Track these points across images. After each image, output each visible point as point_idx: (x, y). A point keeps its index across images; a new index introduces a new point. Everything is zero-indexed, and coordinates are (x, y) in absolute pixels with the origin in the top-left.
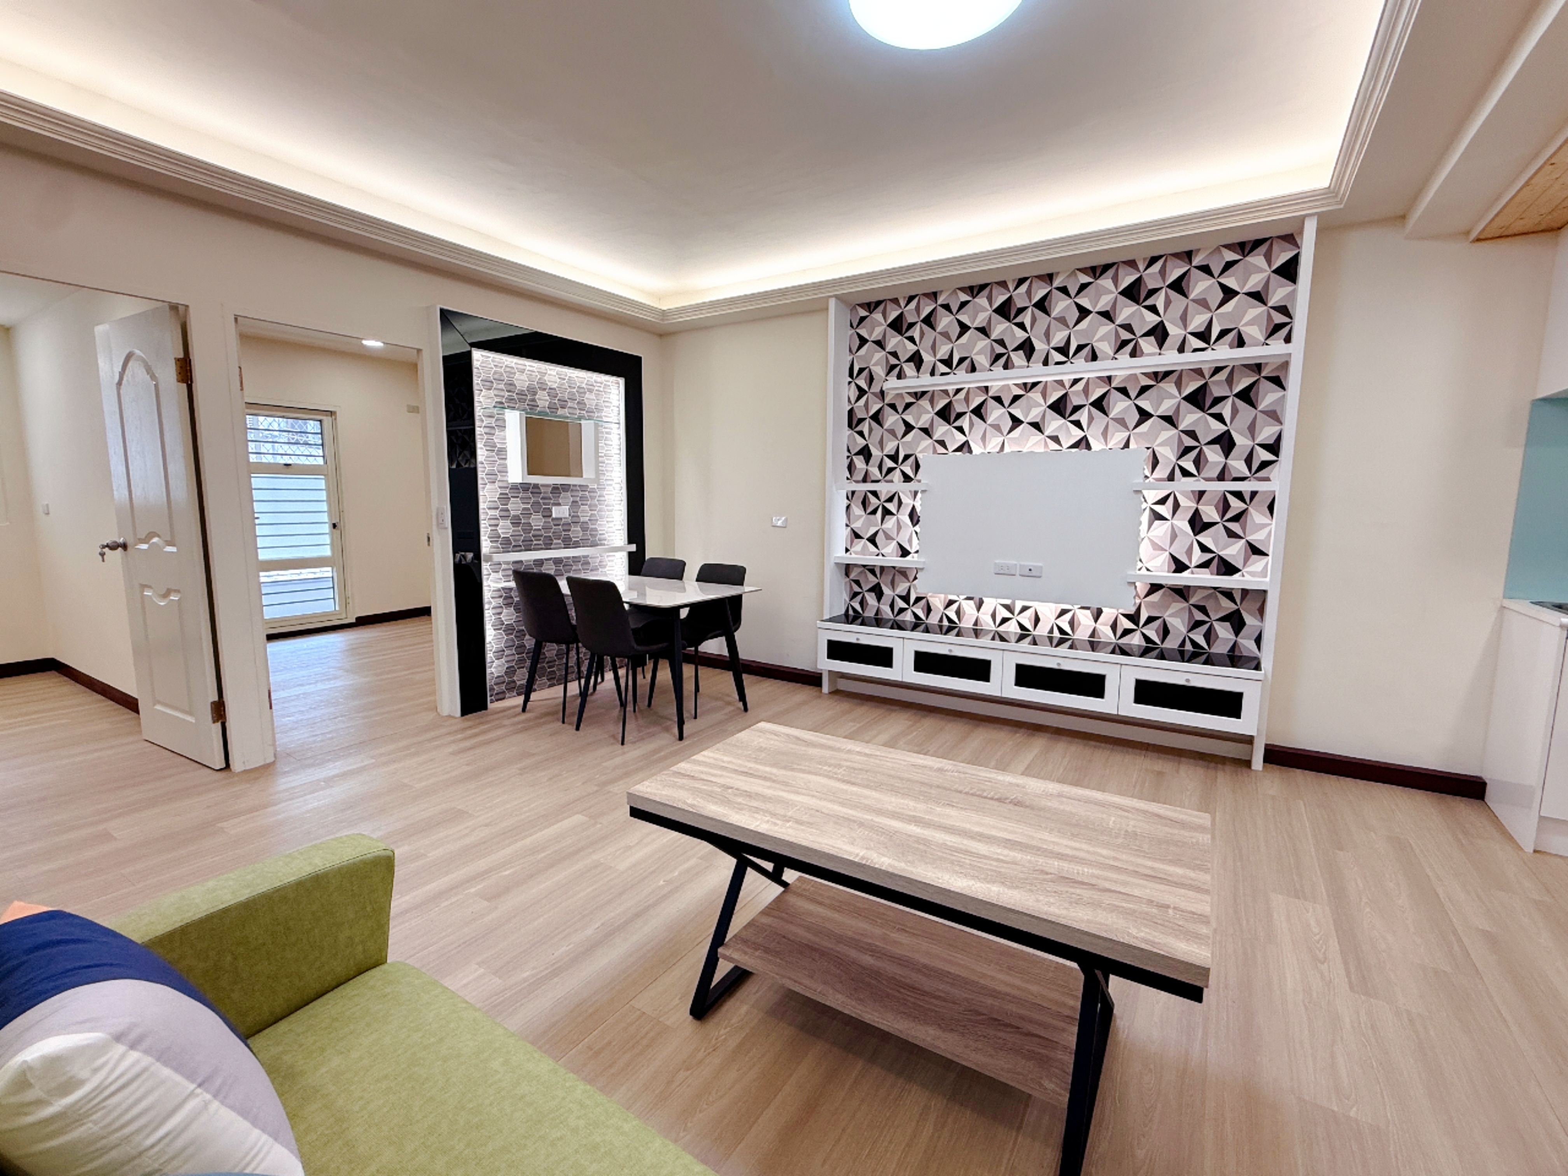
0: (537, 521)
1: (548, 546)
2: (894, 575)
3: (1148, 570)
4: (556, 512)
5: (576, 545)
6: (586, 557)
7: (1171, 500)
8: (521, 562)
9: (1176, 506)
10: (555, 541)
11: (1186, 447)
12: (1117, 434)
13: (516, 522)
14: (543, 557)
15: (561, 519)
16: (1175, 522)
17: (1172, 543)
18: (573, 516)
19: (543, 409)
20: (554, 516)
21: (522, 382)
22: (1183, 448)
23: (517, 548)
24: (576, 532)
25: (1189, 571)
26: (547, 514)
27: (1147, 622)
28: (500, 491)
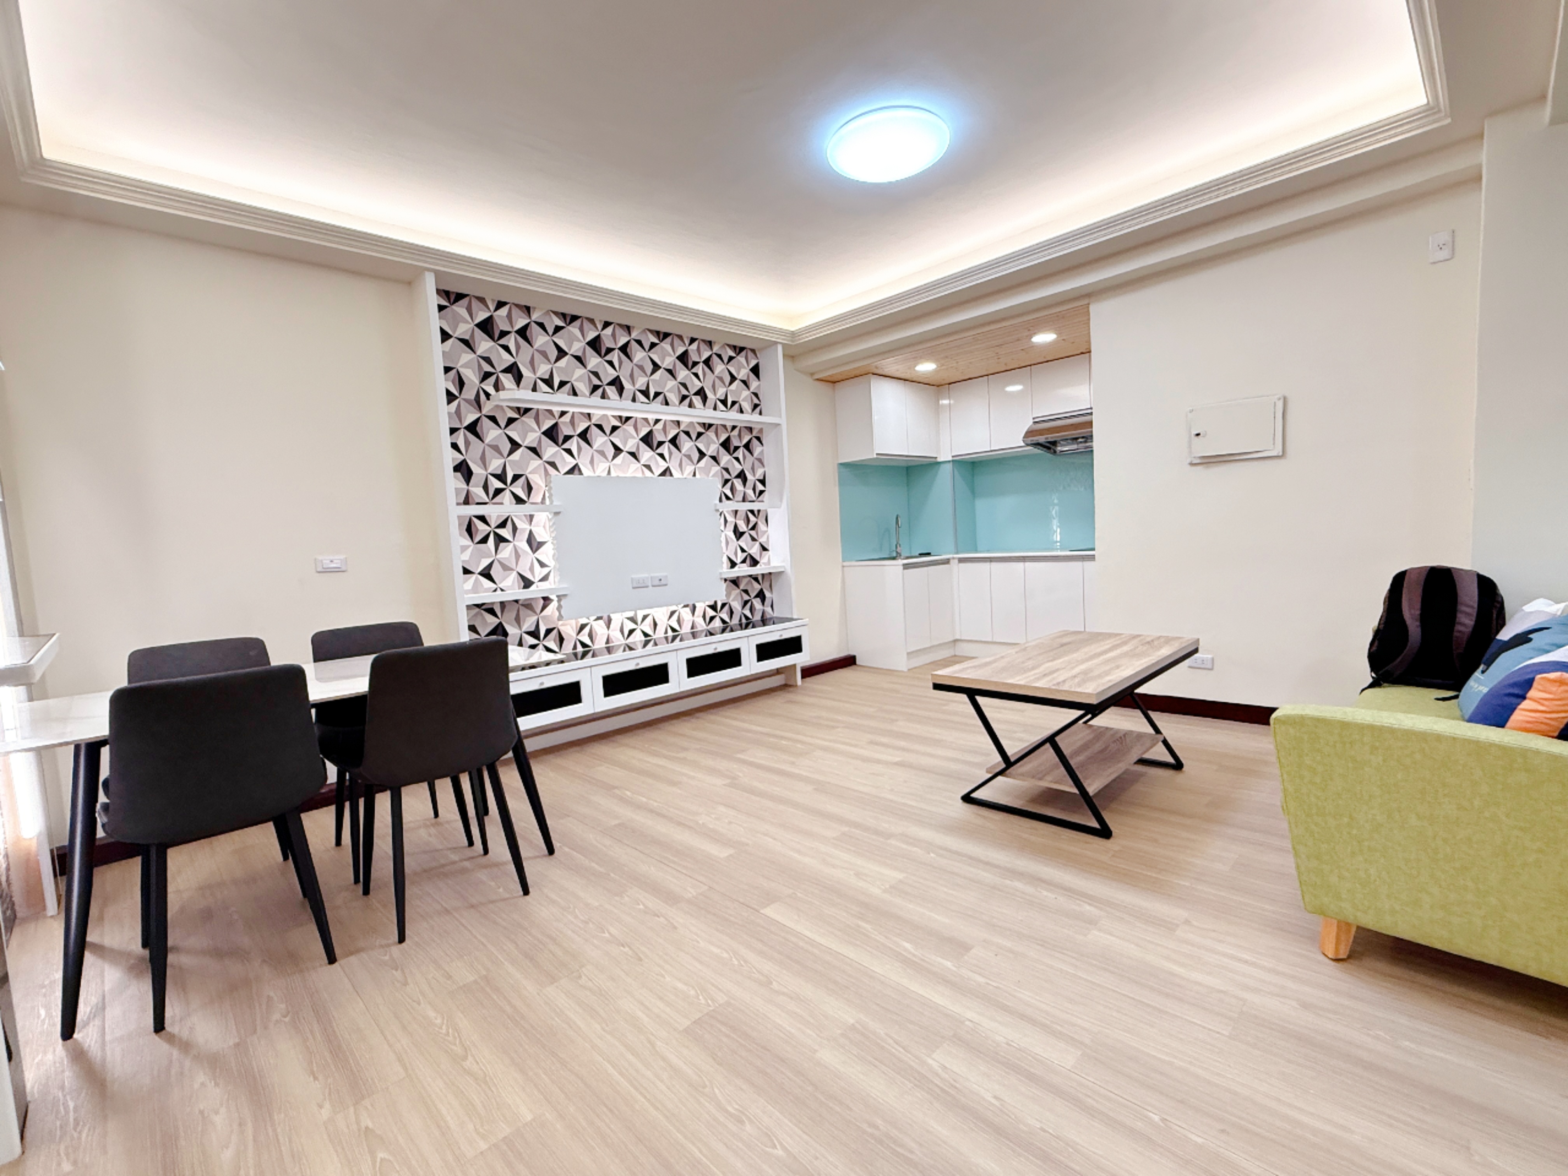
2: (518, 611)
11: (725, 479)
25: (737, 566)
27: (722, 608)
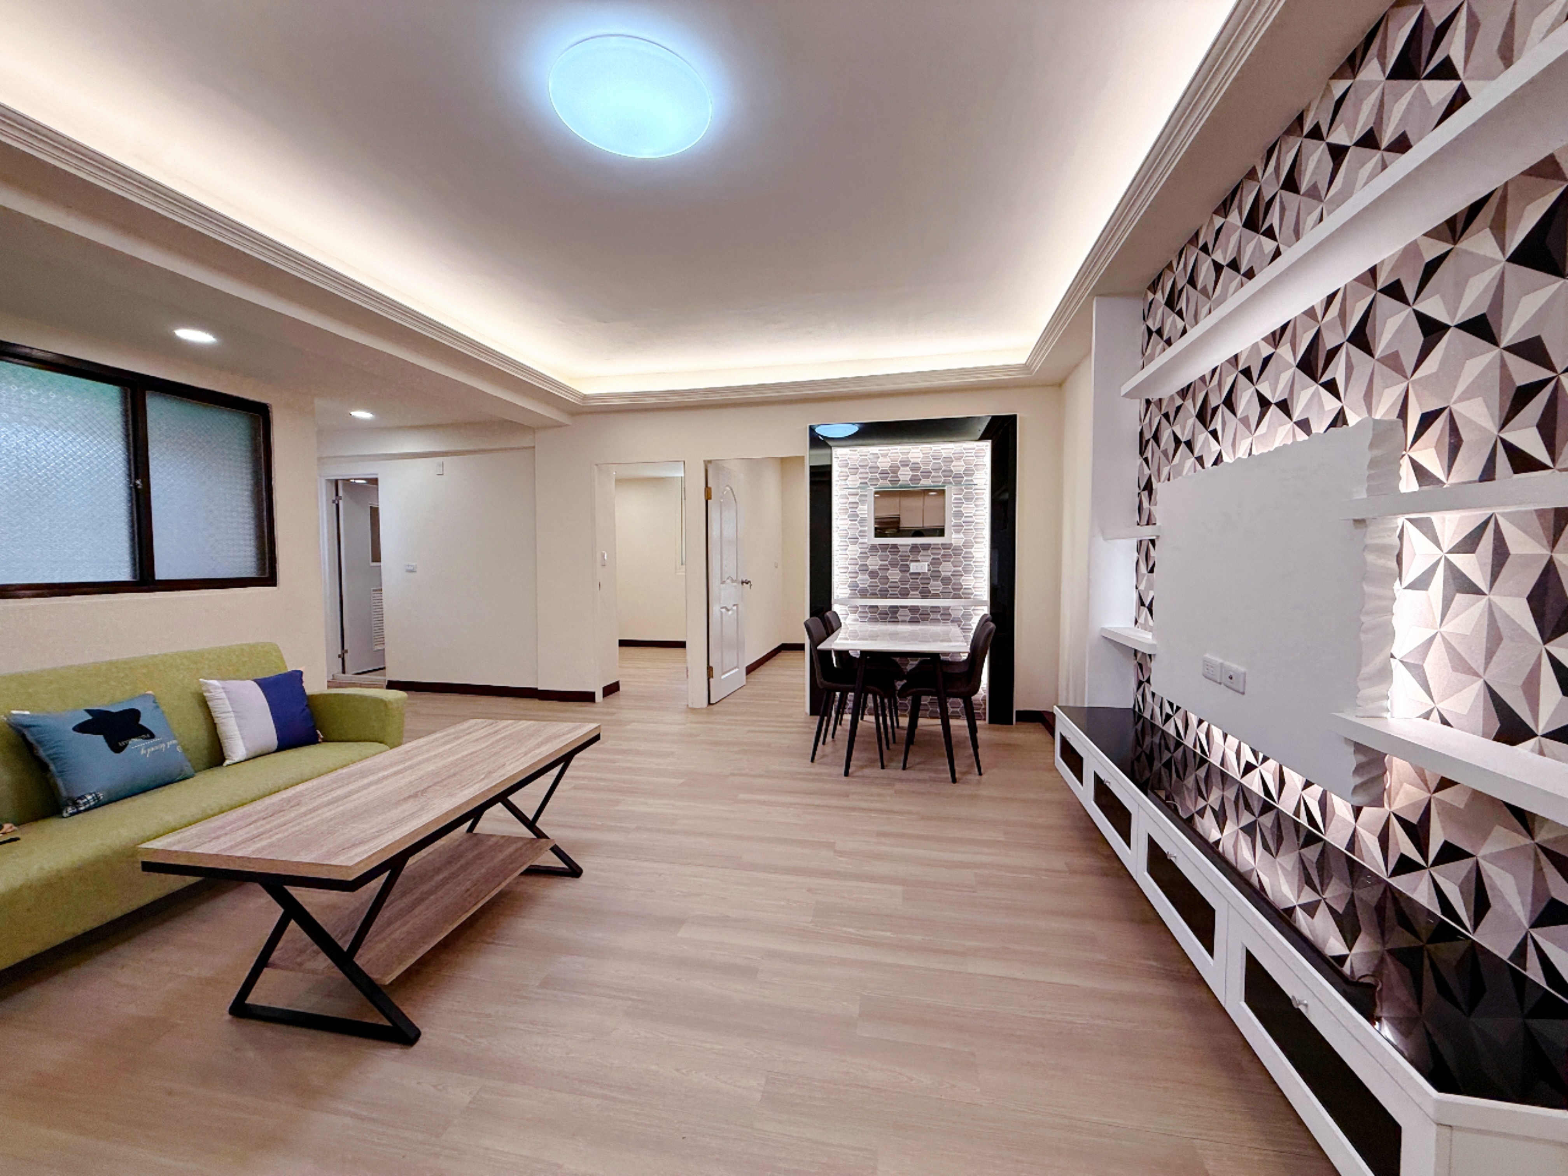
0: (894, 575)
1: (905, 595)
3: (1445, 722)
4: (914, 567)
5: (936, 596)
6: (948, 608)
7: (1487, 540)
8: (877, 607)
9: (1501, 553)
10: (912, 593)
11: (1520, 388)
12: (1387, 391)
13: (873, 574)
14: (898, 604)
15: (919, 574)
16: (1496, 599)
17: (1490, 655)
18: (933, 571)
19: (905, 483)
20: (911, 571)
21: (884, 463)
22: (1512, 393)
23: (874, 595)
24: (936, 586)
25: (1531, 742)
26: (905, 569)
27: (1443, 857)
28: (860, 551)
